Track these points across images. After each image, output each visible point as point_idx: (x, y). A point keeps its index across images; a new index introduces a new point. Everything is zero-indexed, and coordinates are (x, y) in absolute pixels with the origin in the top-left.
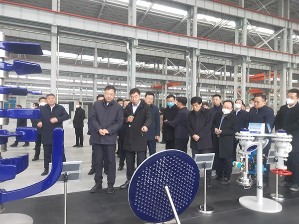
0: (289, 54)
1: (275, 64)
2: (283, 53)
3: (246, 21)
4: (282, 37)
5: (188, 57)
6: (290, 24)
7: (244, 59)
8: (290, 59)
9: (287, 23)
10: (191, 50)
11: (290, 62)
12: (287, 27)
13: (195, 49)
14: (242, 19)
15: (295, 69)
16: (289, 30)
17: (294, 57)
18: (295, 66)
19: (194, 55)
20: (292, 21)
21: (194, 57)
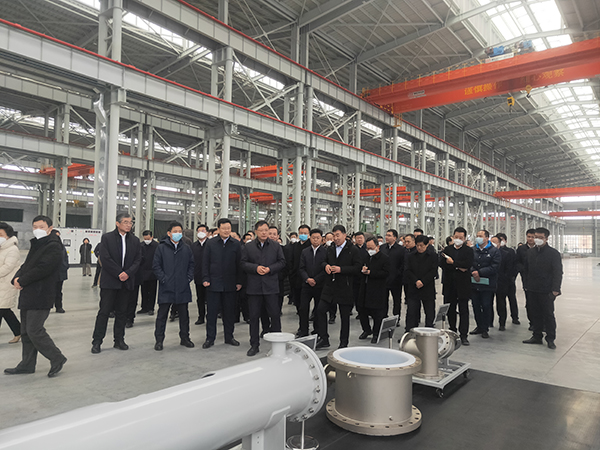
0: (307, 132)
1: (284, 147)
2: (297, 128)
3: (230, 53)
4: (297, 98)
5: (98, 103)
6: (309, 77)
7: (226, 128)
8: (309, 140)
9: (304, 74)
11: (308, 145)
12: (303, 81)
13: (116, 88)
14: (225, 47)
15: (315, 160)
16: (306, 87)
17: (314, 137)
18: (315, 155)
19: (113, 101)
20: (311, 73)
21: (113, 107)
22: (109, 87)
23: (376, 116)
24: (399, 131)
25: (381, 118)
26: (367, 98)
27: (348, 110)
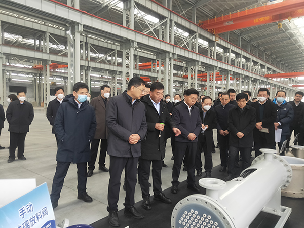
0: (171, 45)
1: (159, 53)
2: (166, 43)
3: (133, 3)
5: (69, 32)
6: (172, 15)
8: (172, 49)
9: (169, 14)
10: (73, 25)
11: (172, 52)
12: (169, 17)
13: (78, 24)
15: (175, 60)
16: (171, 20)
17: (175, 47)
18: (175, 57)
19: (76, 31)
21: (76, 33)
22: (74, 23)
23: (205, 35)
24: (217, 43)
25: (208, 37)
26: (202, 26)
27: (191, 32)
